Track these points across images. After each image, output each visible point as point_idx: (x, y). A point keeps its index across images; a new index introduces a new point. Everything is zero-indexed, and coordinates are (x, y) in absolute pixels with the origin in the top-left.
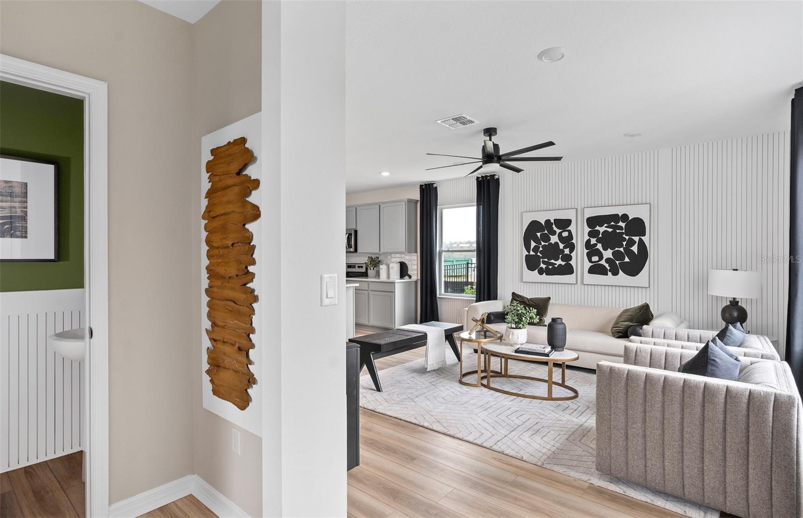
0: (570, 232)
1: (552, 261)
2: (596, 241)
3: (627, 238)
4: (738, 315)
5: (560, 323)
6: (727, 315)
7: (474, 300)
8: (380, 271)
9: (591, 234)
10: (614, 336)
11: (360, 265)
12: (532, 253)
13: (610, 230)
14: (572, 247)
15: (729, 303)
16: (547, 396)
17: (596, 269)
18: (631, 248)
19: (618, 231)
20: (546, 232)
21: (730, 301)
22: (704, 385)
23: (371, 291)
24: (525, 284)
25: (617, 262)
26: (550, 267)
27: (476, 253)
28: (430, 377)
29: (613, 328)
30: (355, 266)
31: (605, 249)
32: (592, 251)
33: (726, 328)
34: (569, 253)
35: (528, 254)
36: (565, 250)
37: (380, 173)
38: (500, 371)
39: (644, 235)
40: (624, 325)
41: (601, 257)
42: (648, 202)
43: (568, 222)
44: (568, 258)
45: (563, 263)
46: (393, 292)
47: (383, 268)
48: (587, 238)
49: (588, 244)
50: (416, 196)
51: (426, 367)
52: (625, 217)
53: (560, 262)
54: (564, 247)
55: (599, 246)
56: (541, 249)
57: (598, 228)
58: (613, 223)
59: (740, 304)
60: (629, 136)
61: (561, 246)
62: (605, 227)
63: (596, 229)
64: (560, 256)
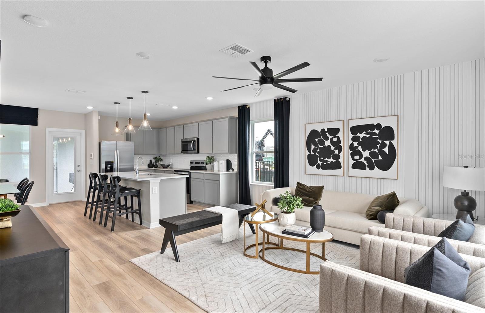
0: (338, 138)
1: (326, 159)
2: (358, 144)
3: (380, 141)
4: (468, 204)
5: (319, 210)
6: (459, 203)
7: (272, 187)
8: (214, 166)
9: (354, 139)
10: (367, 218)
11: (202, 162)
12: (312, 153)
13: (368, 136)
14: (340, 149)
15: (460, 194)
16: (306, 270)
17: (357, 165)
18: (383, 150)
19: (373, 137)
20: (322, 138)
21: (462, 192)
22: (426, 305)
23: (206, 179)
24: (308, 175)
25: (373, 160)
26: (325, 164)
27: (274, 153)
28: (224, 248)
29: (367, 211)
30: (199, 162)
31: (364, 150)
32: (354, 152)
33: (457, 222)
34: (338, 153)
35: (309, 154)
36: (335, 151)
37: (206, 98)
38: (278, 244)
39: (393, 139)
40: (375, 210)
41: (361, 156)
42: (396, 114)
43: (337, 131)
44: (337, 157)
45: (334, 161)
46: (219, 181)
47: (215, 163)
48: (351, 142)
49: (351, 147)
50: (236, 114)
51: (221, 240)
52: (378, 126)
53: (331, 160)
54: (334, 148)
55: (360, 148)
56: (318, 150)
57: (359, 134)
58: (369, 131)
59: (470, 195)
60: (378, 61)
61: (333, 148)
62: (364, 134)
63: (357, 135)
64: (332, 155)
